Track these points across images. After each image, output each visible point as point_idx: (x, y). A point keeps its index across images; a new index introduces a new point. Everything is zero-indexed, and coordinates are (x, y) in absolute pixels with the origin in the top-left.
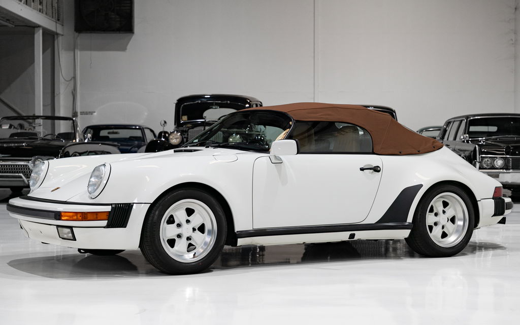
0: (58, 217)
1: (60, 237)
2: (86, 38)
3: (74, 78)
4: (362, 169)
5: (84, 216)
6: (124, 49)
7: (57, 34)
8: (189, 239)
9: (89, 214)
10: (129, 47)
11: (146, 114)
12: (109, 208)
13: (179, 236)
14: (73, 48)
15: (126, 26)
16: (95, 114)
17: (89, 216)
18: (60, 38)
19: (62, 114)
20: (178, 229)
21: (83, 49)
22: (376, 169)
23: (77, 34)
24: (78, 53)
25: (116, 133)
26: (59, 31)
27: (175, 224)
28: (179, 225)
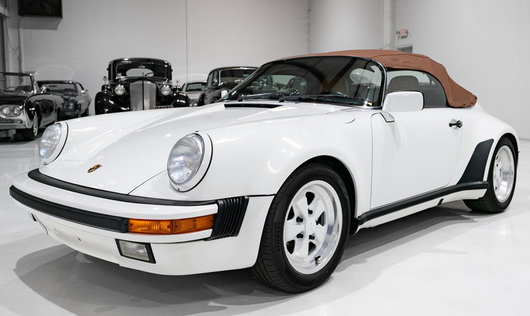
0: (124, 227)
1: (122, 254)
2: (26, 20)
3: (19, 48)
4: (451, 125)
5: (174, 227)
6: (55, 28)
7: (5, 17)
8: (311, 237)
9: (183, 222)
10: (59, 27)
11: (73, 73)
12: (214, 209)
13: (300, 236)
14: (18, 27)
15: (57, 12)
16: (36, 73)
17: (184, 226)
18: (7, 19)
19: (11, 71)
20: (299, 226)
21: (26, 27)
22: (458, 124)
23: (20, 17)
24: (22, 31)
25: (55, 86)
26: (7, 14)
27: (295, 218)
28: (300, 220)
